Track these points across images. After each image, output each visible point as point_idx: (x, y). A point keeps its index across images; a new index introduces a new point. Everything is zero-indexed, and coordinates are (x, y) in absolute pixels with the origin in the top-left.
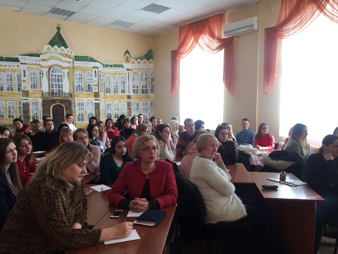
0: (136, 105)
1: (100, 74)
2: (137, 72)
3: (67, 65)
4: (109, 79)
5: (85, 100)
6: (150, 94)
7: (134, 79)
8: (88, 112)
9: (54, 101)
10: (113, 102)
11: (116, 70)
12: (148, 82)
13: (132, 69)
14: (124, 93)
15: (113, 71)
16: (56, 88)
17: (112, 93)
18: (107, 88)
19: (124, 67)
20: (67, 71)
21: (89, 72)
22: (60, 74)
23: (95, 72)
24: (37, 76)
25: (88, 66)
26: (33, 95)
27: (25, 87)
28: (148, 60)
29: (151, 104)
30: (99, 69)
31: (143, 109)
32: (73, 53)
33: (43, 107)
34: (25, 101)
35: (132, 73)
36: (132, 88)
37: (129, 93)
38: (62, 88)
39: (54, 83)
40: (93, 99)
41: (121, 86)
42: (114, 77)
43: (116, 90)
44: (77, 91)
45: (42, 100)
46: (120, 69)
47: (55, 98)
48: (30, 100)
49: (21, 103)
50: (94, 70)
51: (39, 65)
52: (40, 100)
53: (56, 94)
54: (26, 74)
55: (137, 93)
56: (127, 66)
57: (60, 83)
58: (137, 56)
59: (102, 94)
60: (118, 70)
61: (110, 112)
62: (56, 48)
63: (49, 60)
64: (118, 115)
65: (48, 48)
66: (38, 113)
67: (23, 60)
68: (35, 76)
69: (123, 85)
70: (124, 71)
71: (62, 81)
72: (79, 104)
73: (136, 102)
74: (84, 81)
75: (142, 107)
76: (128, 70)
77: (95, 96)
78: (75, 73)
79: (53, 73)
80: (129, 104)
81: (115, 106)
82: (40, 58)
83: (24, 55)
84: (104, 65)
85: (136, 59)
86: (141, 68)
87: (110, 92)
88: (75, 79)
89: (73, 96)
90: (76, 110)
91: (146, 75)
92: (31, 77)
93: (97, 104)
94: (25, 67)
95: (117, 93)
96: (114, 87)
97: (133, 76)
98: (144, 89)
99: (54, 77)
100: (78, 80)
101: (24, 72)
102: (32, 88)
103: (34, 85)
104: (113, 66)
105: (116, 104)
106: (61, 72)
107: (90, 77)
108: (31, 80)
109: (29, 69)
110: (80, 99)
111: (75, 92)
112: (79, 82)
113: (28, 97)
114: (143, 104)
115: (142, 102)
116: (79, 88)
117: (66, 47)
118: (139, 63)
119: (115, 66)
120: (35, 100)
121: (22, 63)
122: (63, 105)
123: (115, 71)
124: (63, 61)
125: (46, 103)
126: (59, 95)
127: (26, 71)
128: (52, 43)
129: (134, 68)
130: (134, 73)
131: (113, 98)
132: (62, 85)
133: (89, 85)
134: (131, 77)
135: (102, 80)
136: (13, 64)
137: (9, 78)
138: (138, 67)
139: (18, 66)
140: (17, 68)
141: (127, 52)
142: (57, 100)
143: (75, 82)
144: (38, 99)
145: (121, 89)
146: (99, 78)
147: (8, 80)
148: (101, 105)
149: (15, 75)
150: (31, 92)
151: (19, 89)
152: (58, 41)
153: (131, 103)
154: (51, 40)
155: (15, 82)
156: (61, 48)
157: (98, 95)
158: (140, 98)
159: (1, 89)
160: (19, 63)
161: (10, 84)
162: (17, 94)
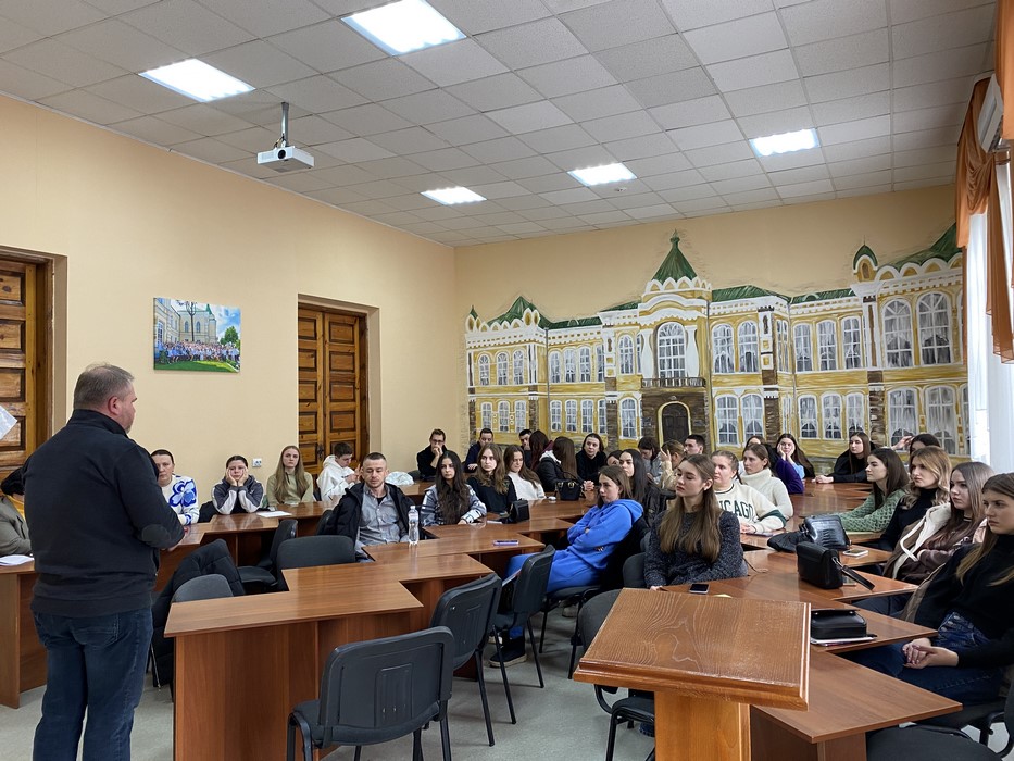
0: (901, 399)
1: (778, 325)
2: (900, 301)
3: (694, 315)
4: (807, 331)
5: (739, 391)
6: (961, 362)
7: (890, 324)
8: (748, 420)
9: (665, 397)
10: (821, 393)
11: (828, 307)
12: (950, 326)
13: (882, 296)
14: (856, 367)
15: (817, 311)
16: (670, 367)
17: (816, 370)
18: (801, 358)
19: (853, 294)
20: (695, 327)
21: (749, 322)
22: (678, 337)
23: (765, 319)
24: (633, 347)
25: (744, 308)
26: (625, 386)
27: (611, 372)
28: (946, 259)
30: (775, 312)
32: (708, 285)
33: (643, 411)
34: (610, 399)
35: (885, 307)
36: (886, 351)
37: (874, 364)
38: (683, 366)
39: (666, 358)
40: (759, 388)
41: (847, 347)
42: (822, 327)
43: (828, 359)
44: (717, 371)
45: (641, 395)
46: (840, 302)
47: (668, 390)
48: (619, 396)
49: (604, 404)
50: (761, 315)
51: (636, 324)
52: (638, 396)
53: (670, 381)
54: (613, 345)
55: (906, 363)
56: (861, 289)
57: (679, 357)
58: (902, 256)
59: (784, 374)
60: (835, 306)
61: (813, 420)
62: (669, 284)
63: (656, 310)
64: (836, 428)
65: (655, 285)
66: (633, 423)
67: (608, 319)
68: (629, 348)
69: (853, 343)
70: (855, 306)
71: (682, 353)
72: (723, 403)
73: (904, 390)
74: (736, 346)
75: (928, 405)
76: (866, 300)
77: (766, 381)
78: (713, 331)
79: (663, 338)
80: (875, 398)
81: (826, 404)
82: (637, 311)
83: (613, 309)
84: (789, 300)
86: (917, 286)
87: (809, 368)
88: (714, 344)
89: (708, 383)
90: (716, 415)
91: (942, 306)
92: (622, 351)
93: (770, 399)
94: (607, 333)
95: (833, 367)
96: (822, 352)
97: (888, 313)
98: (932, 350)
99: (666, 346)
100: (719, 346)
101: (610, 341)
102: (623, 372)
103: (627, 365)
104: (817, 297)
105: (831, 399)
106: (680, 332)
107: (751, 335)
108: (622, 356)
109: (618, 335)
110: (726, 388)
111: (714, 373)
112: (723, 349)
113: (616, 390)
114: (933, 396)
115: (926, 390)
116: (723, 364)
117: (691, 274)
118: (910, 272)
119: (822, 296)
120: (629, 395)
121: (606, 326)
123: (824, 310)
124: (685, 309)
125: (649, 402)
126: (677, 382)
127: (613, 340)
128: (661, 276)
129: (891, 289)
130: (892, 305)
131: (820, 383)
132: (683, 359)
133: (748, 355)
134: (880, 318)
135: (785, 339)
136: (592, 331)
137: (585, 357)
138: (905, 288)
139: (598, 333)
140: (598, 337)
141: (865, 250)
142: (671, 394)
143: (714, 352)
144: (634, 394)
145: (844, 357)
146: (777, 333)
147: (582, 361)
148: (781, 403)
149: (593, 351)
150: (620, 380)
151: (600, 375)
152: (677, 266)
153: (883, 394)
154: (660, 270)
155: (594, 363)
156: (680, 281)
157: (773, 377)
158: (918, 377)
159: (571, 378)
160: (601, 326)
161: (586, 368)
162: (597, 386)
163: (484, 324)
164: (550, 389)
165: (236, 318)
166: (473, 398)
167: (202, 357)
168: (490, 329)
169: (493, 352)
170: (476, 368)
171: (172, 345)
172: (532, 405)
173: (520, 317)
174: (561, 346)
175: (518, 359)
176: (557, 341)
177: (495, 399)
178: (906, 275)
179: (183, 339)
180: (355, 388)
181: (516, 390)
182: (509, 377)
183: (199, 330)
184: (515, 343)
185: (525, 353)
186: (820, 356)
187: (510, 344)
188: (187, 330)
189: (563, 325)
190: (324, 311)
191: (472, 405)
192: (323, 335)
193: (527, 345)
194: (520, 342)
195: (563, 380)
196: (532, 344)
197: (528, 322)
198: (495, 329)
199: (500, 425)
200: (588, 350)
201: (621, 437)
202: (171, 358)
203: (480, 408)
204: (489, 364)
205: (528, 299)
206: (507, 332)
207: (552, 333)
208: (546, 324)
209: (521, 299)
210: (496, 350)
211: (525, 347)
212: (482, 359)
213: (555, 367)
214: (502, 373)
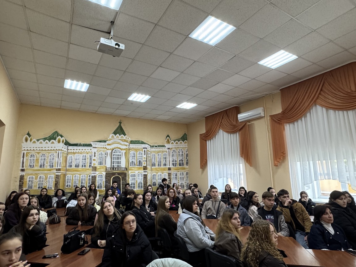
0: (175, 175)
1: (148, 153)
2: (175, 150)
3: (124, 147)
4: (155, 156)
5: (137, 172)
6: (186, 166)
7: (173, 155)
8: (139, 181)
9: (114, 174)
10: (157, 173)
11: (160, 149)
12: (184, 157)
13: (171, 148)
14: (166, 166)
15: (157, 150)
16: (116, 164)
17: (157, 167)
18: (153, 163)
19: (165, 147)
20: (125, 151)
21: (140, 151)
22: (119, 154)
23: (145, 151)
24: (104, 156)
25: (139, 147)
26: (100, 170)
27: (94, 164)
28: (183, 141)
29: (187, 174)
30: (147, 149)
31: (181, 178)
32: (130, 139)
33: (106, 179)
34: (93, 175)
35: (172, 151)
36: (172, 162)
37: (169, 166)
38: (120, 164)
39: (115, 160)
40: (142, 172)
41: (164, 161)
42: (158, 155)
43: (159, 164)
44: (131, 165)
45: (105, 173)
46: (163, 148)
47: (115, 172)
48: (97, 173)
49: (91, 176)
50: (144, 150)
51: (105, 148)
52: (104, 173)
53: (116, 168)
54: (96, 155)
56: (167, 146)
57: (119, 160)
58: (175, 139)
59: (149, 167)
60: (162, 149)
61: (155, 181)
62: (118, 136)
63: (112, 144)
65: (113, 136)
66: (102, 183)
67: (95, 145)
68: (102, 156)
69: (165, 160)
70: (166, 150)
71: (120, 159)
72: (132, 176)
73: (175, 172)
74: (137, 158)
75: (180, 176)
76: (168, 149)
77: (144, 169)
78: (130, 153)
79: (115, 154)
80: (169, 175)
81: (159, 176)
82: (106, 143)
83: (96, 142)
84: (151, 146)
85: (175, 141)
86: (178, 147)
87: (155, 166)
88: (130, 157)
89: (128, 169)
90: (130, 180)
91: (182, 152)
92: (99, 157)
93: (145, 175)
94: (95, 150)
95: (160, 166)
97: (172, 153)
98: (181, 163)
99: (115, 156)
100: (132, 158)
101: (95, 153)
102: (99, 165)
103: (101, 162)
106: (120, 152)
107: (141, 155)
108: (99, 159)
109: (98, 151)
110: (133, 171)
111: (130, 166)
112: (133, 159)
113: (96, 171)
114: (181, 174)
115: (179, 173)
116: (133, 164)
117: (125, 135)
118: (177, 143)
119: (159, 146)
120: (101, 173)
121: (94, 147)
122: (120, 177)
123: (159, 150)
124: (122, 145)
125: (108, 176)
126: (118, 169)
127: (96, 152)
128: (115, 133)
129: (173, 147)
130: (173, 151)
131: (157, 170)
132: (120, 161)
133: (140, 161)
134: (171, 154)
135: (150, 157)
136: (88, 148)
138: (176, 147)
139: (91, 149)
140: (90, 151)
141: (168, 136)
142: (116, 173)
143: (130, 159)
144: (103, 173)
145: (163, 163)
146: (148, 155)
147: (83, 159)
148: (148, 176)
149: (88, 156)
150: (98, 167)
151: (90, 165)
152: (120, 131)
153: (171, 173)
154: (115, 131)
155: (88, 161)
156: (121, 136)
157: (146, 168)
158: (178, 169)
159: (77, 166)
160: (92, 147)
161: (84, 162)
162: (88, 169)
163: (35, 140)
164: (67, 170)
166: (23, 173)
168: (38, 143)
169: (38, 153)
170: (27, 160)
172: (57, 177)
173: (55, 139)
174: (74, 153)
175: (52, 157)
176: (72, 151)
177: (37, 174)
178: (176, 144)
181: (50, 170)
182: (46, 165)
184: (51, 150)
185: (56, 155)
186: (157, 163)
187: (48, 150)
189: (76, 145)
191: (22, 177)
193: (58, 151)
194: (54, 150)
195: (73, 167)
196: (60, 151)
197: (59, 142)
198: (41, 143)
199: (38, 186)
200: (86, 156)
203: (27, 179)
204: (35, 158)
205: (60, 133)
206: (48, 145)
207: (70, 148)
208: (67, 144)
209: (56, 132)
210: (40, 152)
211: (56, 152)
212: (31, 156)
213: (70, 161)
214: (42, 162)
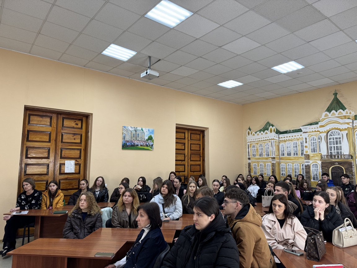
3: (346, 126)
9: (333, 163)
16: (335, 150)
20: (346, 132)
22: (338, 136)
24: (317, 141)
26: (314, 158)
27: (307, 152)
32: (353, 113)
33: (322, 169)
34: (307, 164)
38: (341, 149)
39: (332, 146)
45: (321, 162)
47: (334, 160)
48: (311, 162)
49: (304, 165)
51: (318, 131)
52: (320, 162)
53: (335, 156)
54: (308, 140)
57: (339, 145)
62: (333, 113)
63: (327, 125)
65: (326, 114)
66: (317, 174)
67: (305, 129)
68: (315, 141)
71: (340, 143)
79: (332, 137)
82: (318, 125)
83: (306, 125)
88: (356, 140)
89: (354, 157)
92: (312, 143)
94: (306, 135)
99: (332, 140)
102: (312, 152)
103: (314, 149)
106: (339, 134)
108: (312, 145)
109: (309, 136)
113: (309, 160)
117: (344, 109)
120: (315, 162)
121: (304, 132)
122: (342, 167)
124: (341, 124)
125: (325, 165)
126: (338, 157)
127: (307, 138)
128: (329, 110)
132: (341, 147)
137: (295, 145)
139: (301, 135)
140: (301, 137)
142: (335, 162)
143: (356, 143)
144: (318, 161)
147: (294, 147)
149: (299, 143)
150: (311, 155)
151: (302, 153)
152: (336, 105)
154: (328, 107)
155: (299, 148)
156: (338, 111)
159: (289, 154)
160: (302, 132)
161: (296, 150)
162: (300, 158)
163: (253, 133)
164: (280, 159)
165: (153, 132)
166: (250, 161)
167: (139, 145)
168: (256, 135)
169: (257, 144)
170: (251, 150)
171: (128, 141)
172: (273, 165)
173: (268, 129)
174: (285, 141)
175: (267, 146)
176: (283, 139)
177: (258, 162)
179: (132, 139)
180: (200, 157)
181: (267, 159)
182: (264, 154)
183: (138, 136)
184: (266, 140)
185: (270, 144)
187: (264, 140)
188: (134, 136)
189: (286, 132)
190: (188, 130)
191: (249, 164)
192: (188, 138)
194: (268, 140)
195: (286, 155)
196: (273, 140)
197: (271, 131)
198: (258, 135)
199: (260, 172)
200: (296, 143)
201: (312, 180)
202: (128, 146)
203: (253, 165)
204: (256, 148)
205: (271, 122)
206: (263, 136)
207: (281, 136)
208: (278, 132)
209: (268, 123)
210: (258, 143)
211: (270, 142)
212: (253, 146)
213: (282, 150)
214: (261, 152)
